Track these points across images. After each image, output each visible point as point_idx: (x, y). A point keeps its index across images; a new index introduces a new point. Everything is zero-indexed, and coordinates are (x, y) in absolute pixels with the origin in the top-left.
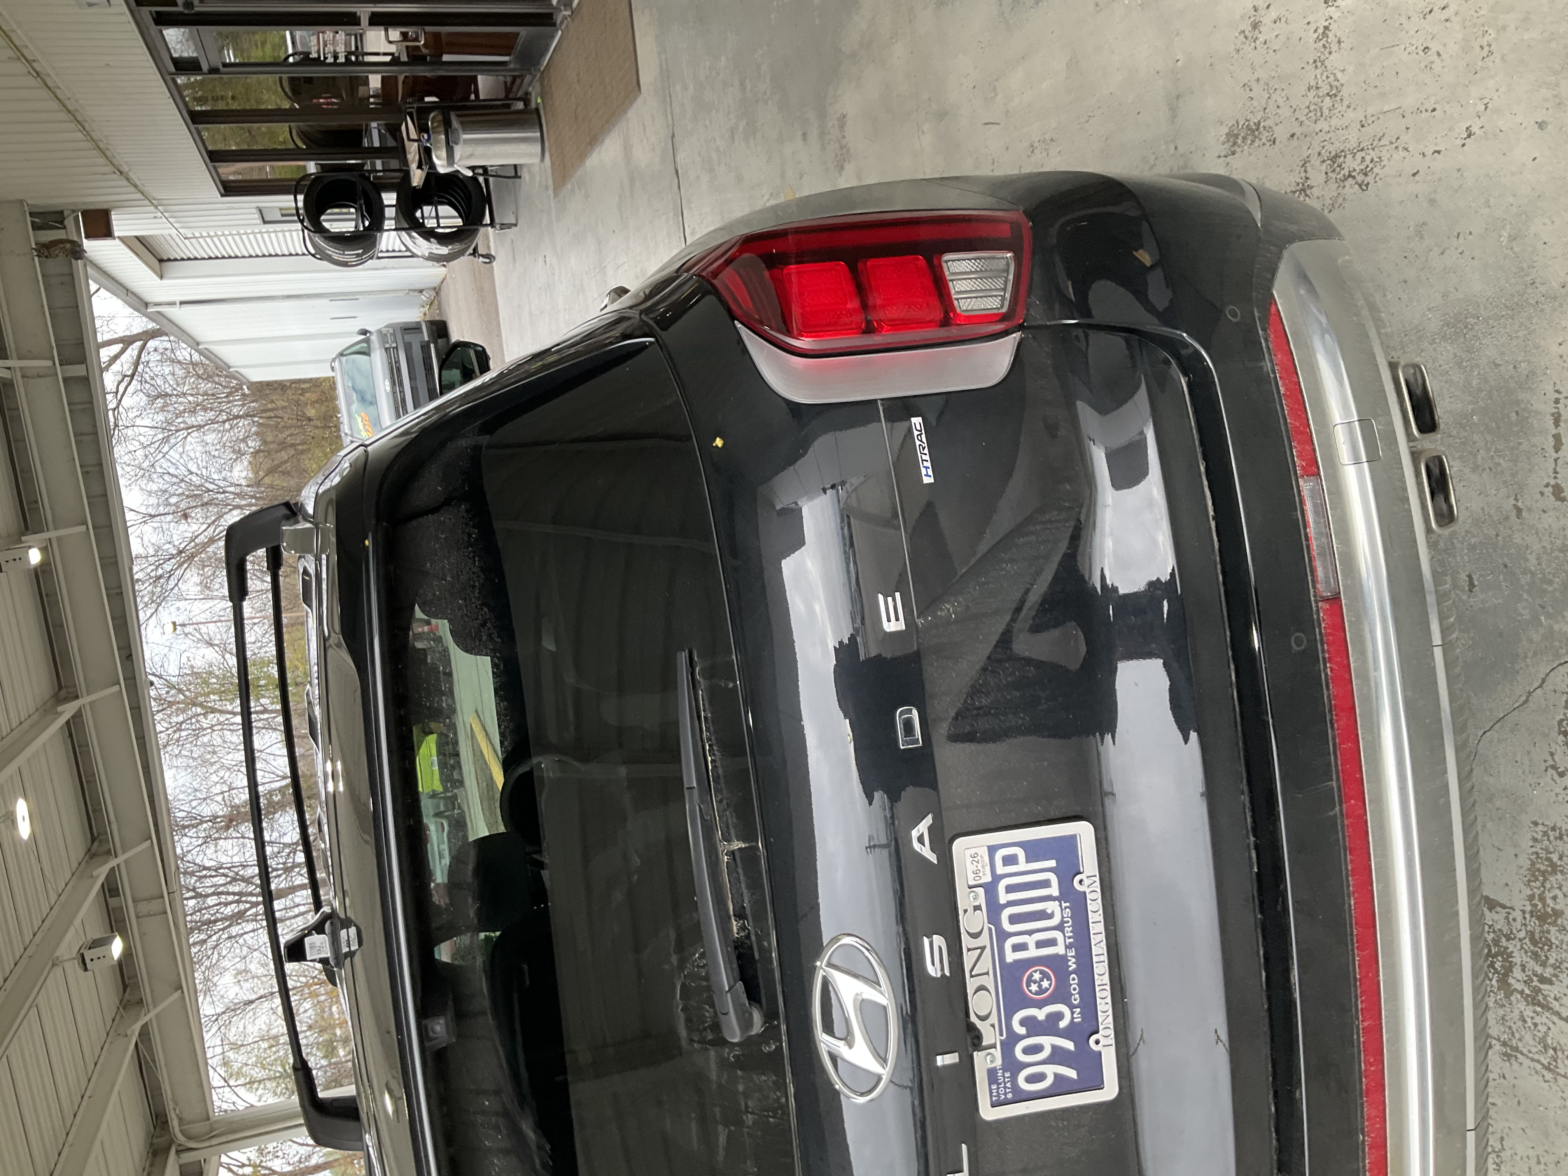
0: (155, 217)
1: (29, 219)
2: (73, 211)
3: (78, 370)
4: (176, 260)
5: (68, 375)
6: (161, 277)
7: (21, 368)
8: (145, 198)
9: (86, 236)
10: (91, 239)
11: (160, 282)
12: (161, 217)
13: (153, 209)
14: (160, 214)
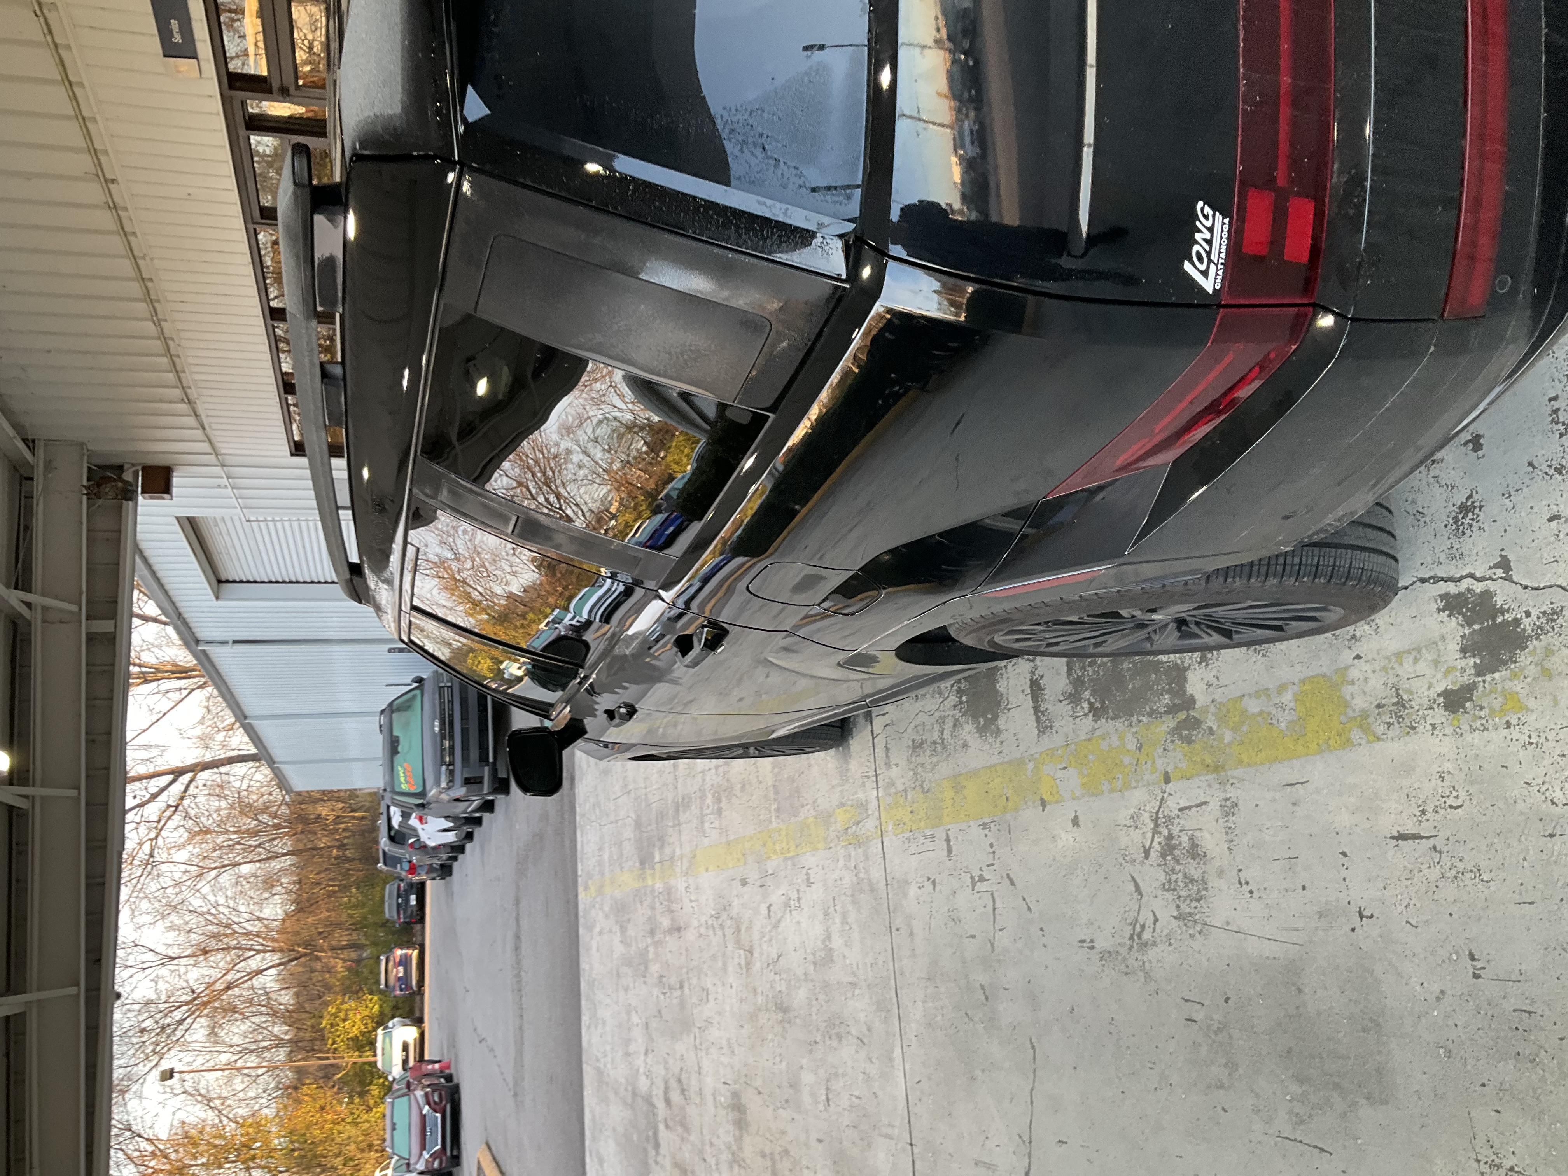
0: (219, 486)
1: (85, 465)
2: (133, 465)
3: (105, 627)
4: (234, 582)
5: (94, 629)
6: (217, 598)
7: (45, 608)
8: (211, 451)
9: (143, 492)
10: (146, 495)
11: (215, 602)
12: (226, 487)
13: (218, 470)
14: (225, 481)
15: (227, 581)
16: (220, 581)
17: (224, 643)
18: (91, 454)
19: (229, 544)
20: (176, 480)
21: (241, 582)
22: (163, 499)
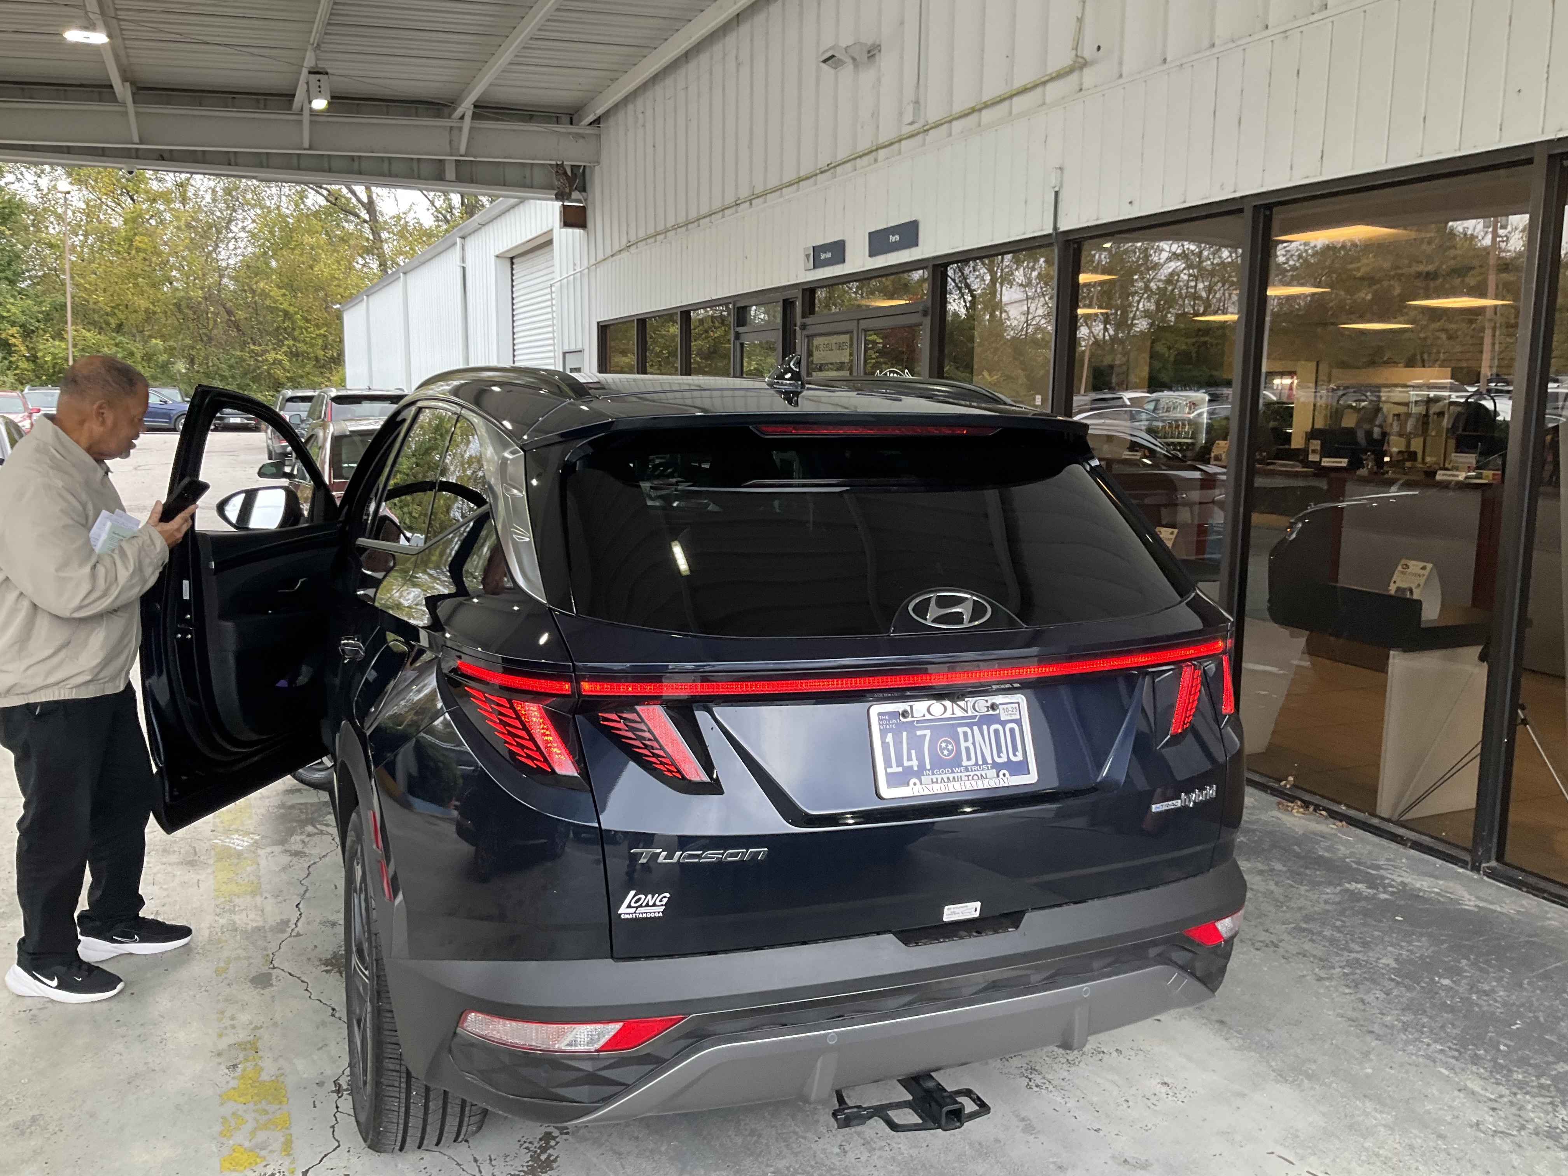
0: (575, 264)
1: (583, 164)
2: (586, 200)
3: (450, 173)
5: (447, 166)
6: (495, 255)
7: (460, 129)
8: (598, 261)
9: (563, 206)
10: (561, 208)
12: (575, 269)
13: (586, 264)
14: (578, 269)
15: (512, 265)
16: (512, 259)
20: (577, 230)
21: (512, 275)
22: (561, 222)
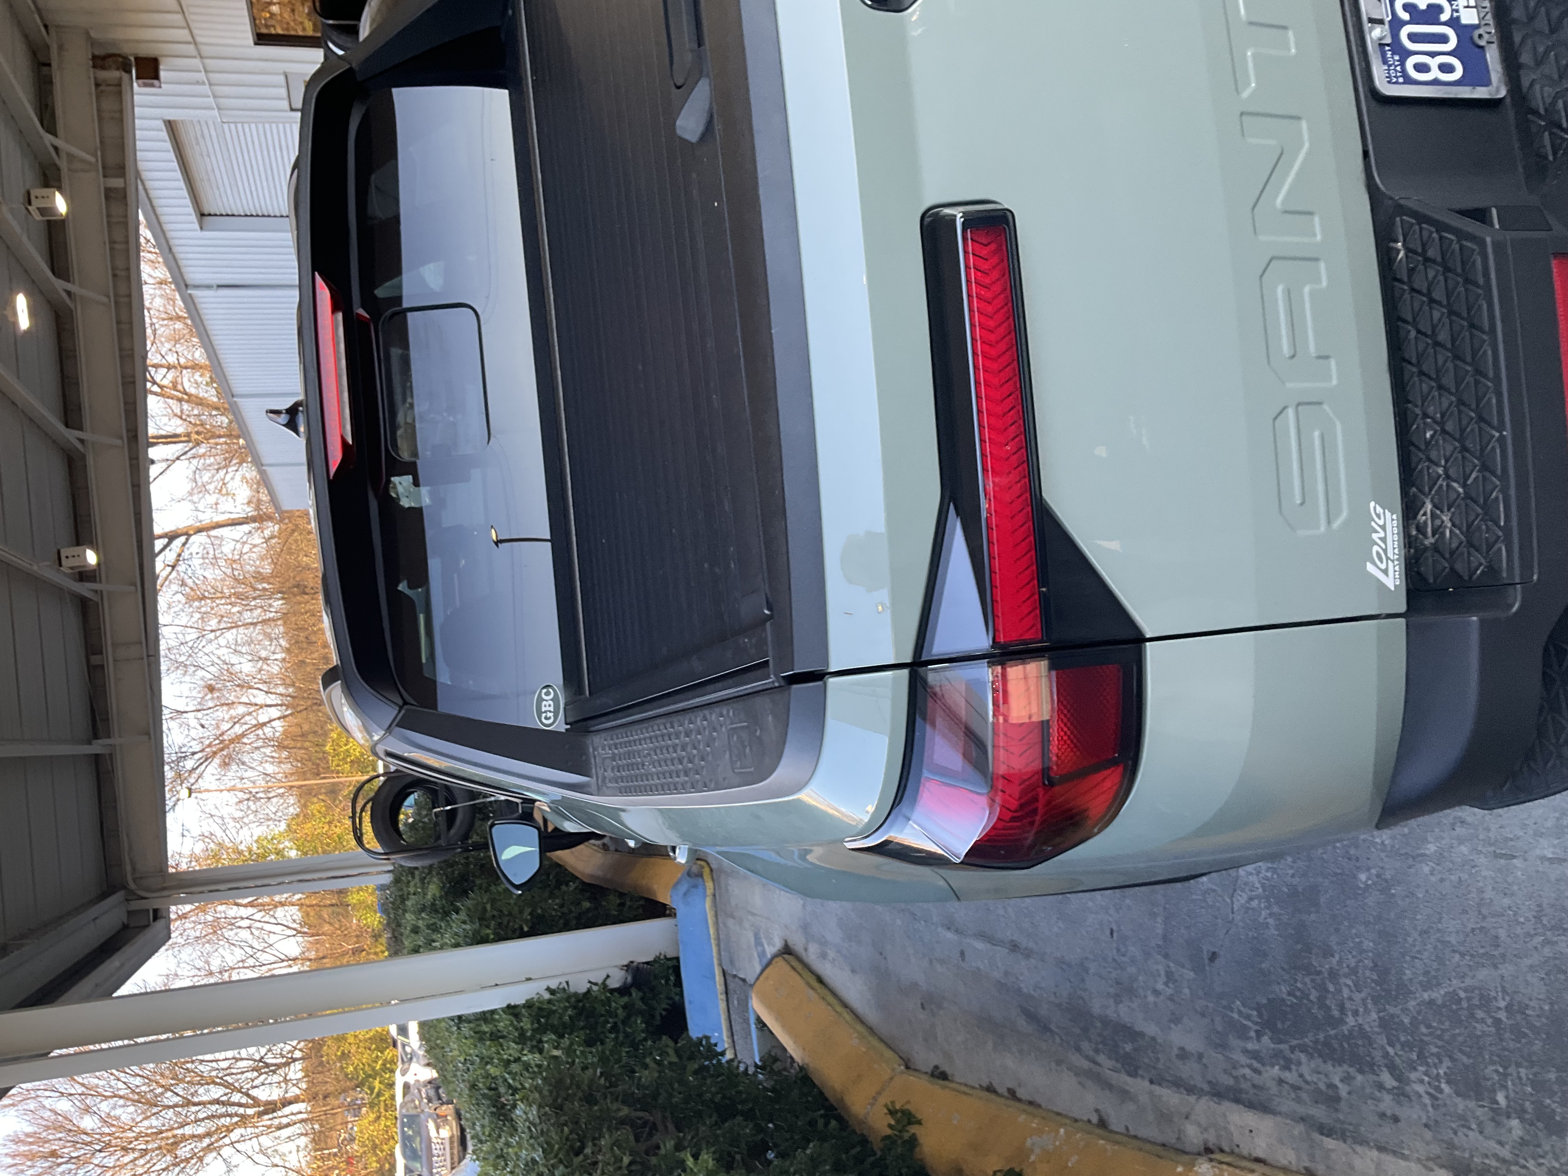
4: (216, 215)
6: (201, 228)
8: (190, 39)
9: (138, 78)
10: (141, 81)
11: (200, 234)
12: (203, 83)
13: (196, 62)
14: (202, 76)
15: (210, 215)
16: (203, 215)
17: (209, 287)
18: (93, 42)
19: (209, 168)
20: (163, 74)
21: (222, 215)
22: (152, 86)
